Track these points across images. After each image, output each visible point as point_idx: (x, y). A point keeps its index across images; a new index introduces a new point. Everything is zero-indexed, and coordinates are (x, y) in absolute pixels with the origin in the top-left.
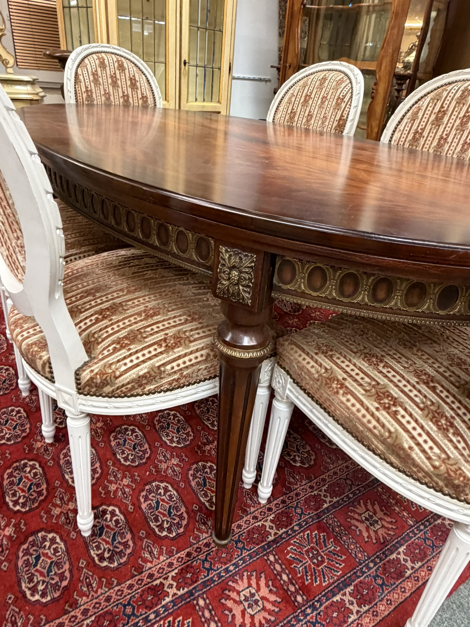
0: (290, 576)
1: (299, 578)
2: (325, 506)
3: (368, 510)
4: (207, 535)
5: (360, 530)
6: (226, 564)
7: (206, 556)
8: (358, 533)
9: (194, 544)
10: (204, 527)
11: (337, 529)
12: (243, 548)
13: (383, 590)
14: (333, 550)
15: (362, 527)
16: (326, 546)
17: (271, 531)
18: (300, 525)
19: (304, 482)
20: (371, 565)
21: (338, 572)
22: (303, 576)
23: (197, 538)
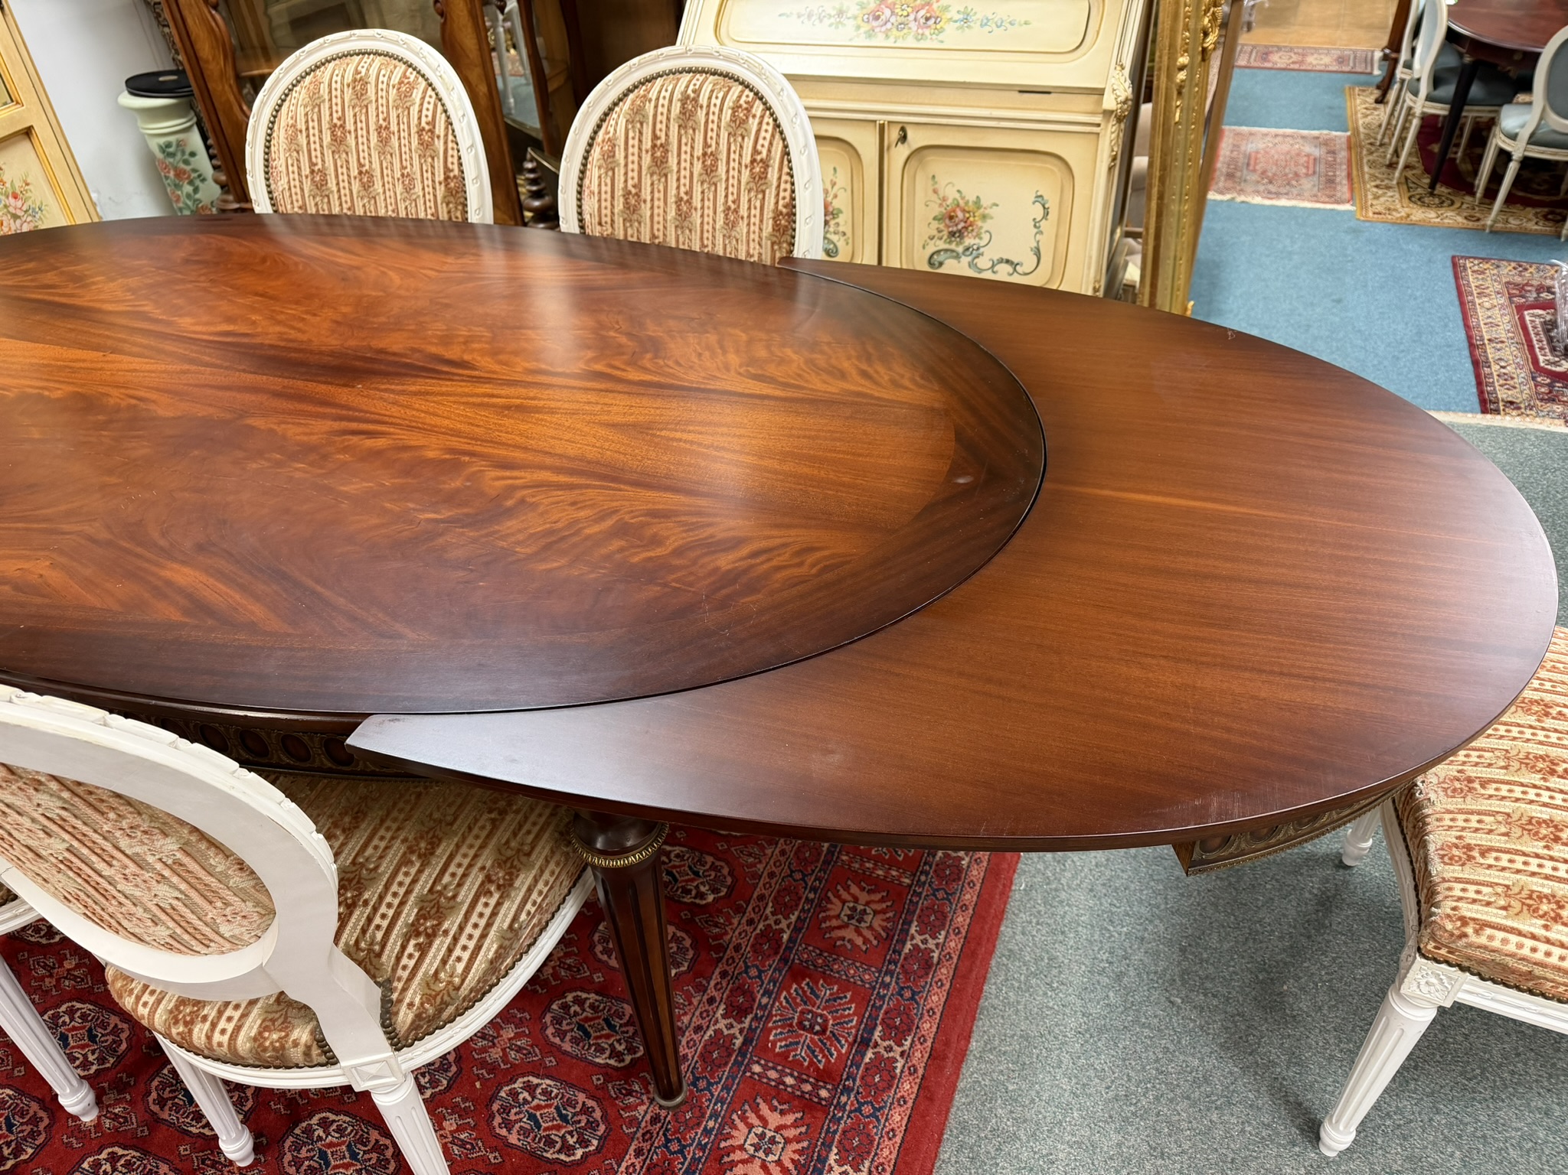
0: (796, 1074)
1: (808, 1067)
2: (785, 937)
3: (844, 902)
4: (644, 1108)
5: (849, 941)
6: (698, 1125)
7: (664, 1135)
8: (849, 946)
9: (635, 1133)
10: (632, 1100)
11: (820, 961)
12: (710, 1084)
13: (917, 1003)
14: (831, 994)
15: (849, 933)
16: (817, 997)
17: (732, 1031)
18: (767, 993)
19: (735, 921)
20: (887, 979)
21: (852, 1021)
22: (811, 1060)
23: (634, 1122)
